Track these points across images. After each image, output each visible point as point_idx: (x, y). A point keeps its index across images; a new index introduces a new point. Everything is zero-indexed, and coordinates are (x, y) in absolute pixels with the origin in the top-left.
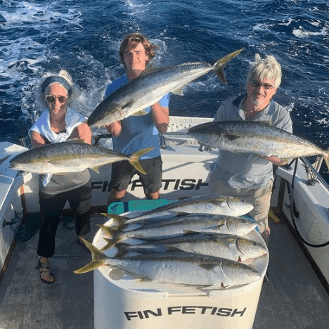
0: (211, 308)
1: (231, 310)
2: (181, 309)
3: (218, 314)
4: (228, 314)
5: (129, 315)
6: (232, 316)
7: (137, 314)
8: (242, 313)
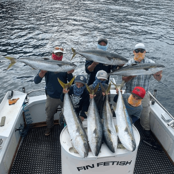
0: (117, 162)
1: (125, 162)
2: (103, 164)
3: (120, 164)
4: (124, 164)
5: (79, 168)
6: (126, 165)
7: (83, 168)
8: (130, 163)
